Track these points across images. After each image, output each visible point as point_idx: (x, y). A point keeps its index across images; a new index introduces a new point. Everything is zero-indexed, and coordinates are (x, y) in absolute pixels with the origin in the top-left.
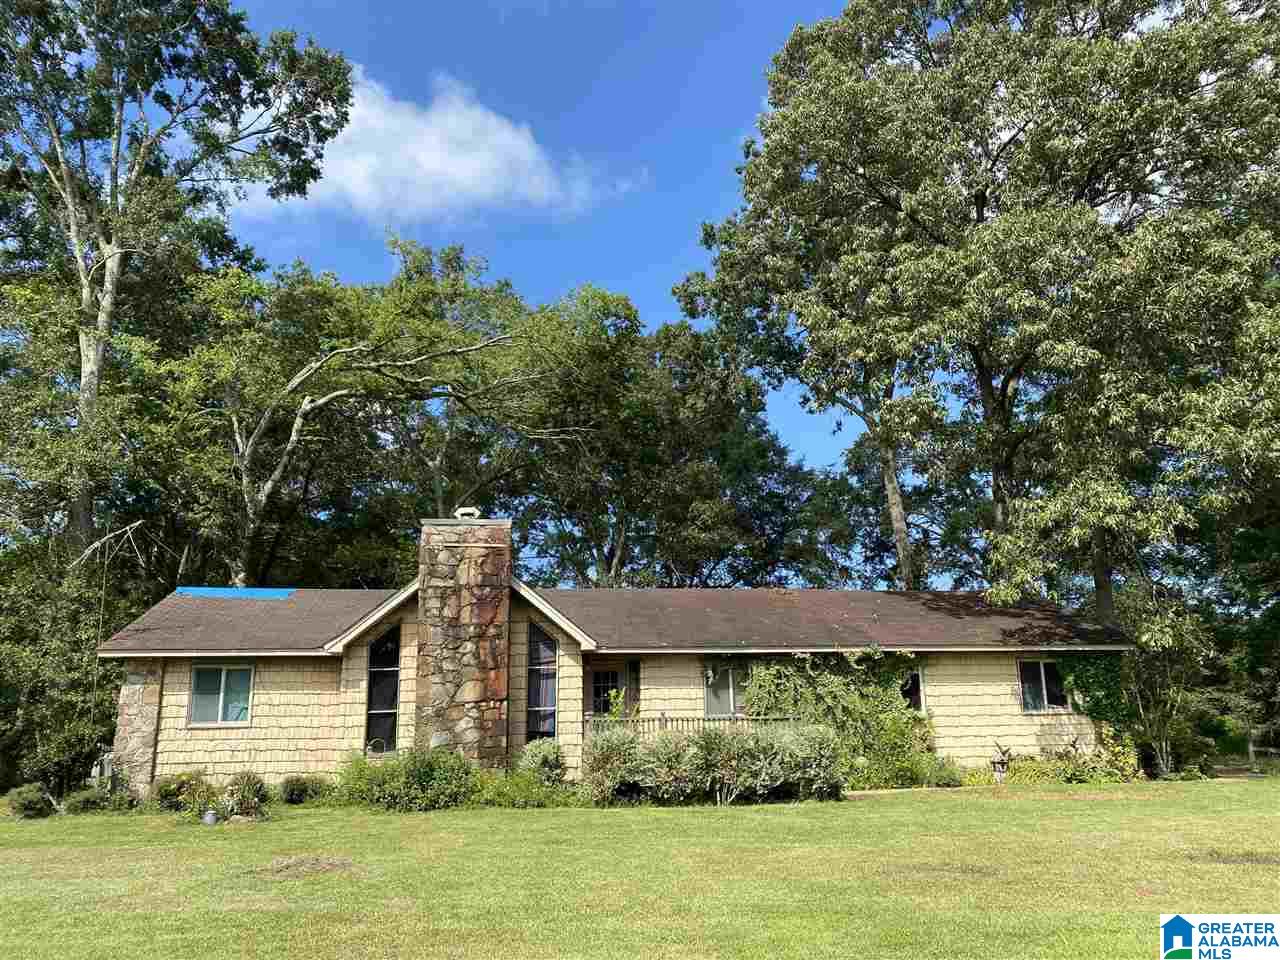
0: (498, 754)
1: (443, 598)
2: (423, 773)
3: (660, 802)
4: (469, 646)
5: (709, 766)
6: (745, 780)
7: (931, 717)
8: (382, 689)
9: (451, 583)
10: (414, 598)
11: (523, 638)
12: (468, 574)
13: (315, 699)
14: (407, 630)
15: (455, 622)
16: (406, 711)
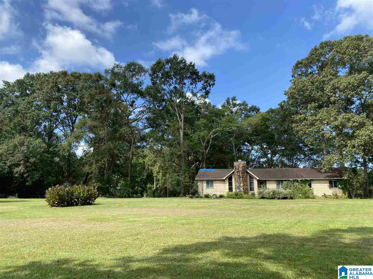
0: (246, 192)
1: (238, 173)
2: (237, 194)
3: (267, 199)
4: (241, 179)
5: (273, 195)
6: (278, 196)
7: (313, 189)
8: (230, 184)
9: (238, 170)
10: (233, 172)
11: (249, 177)
12: (240, 169)
13: (222, 185)
14: (233, 176)
15: (239, 176)
16: (234, 187)
